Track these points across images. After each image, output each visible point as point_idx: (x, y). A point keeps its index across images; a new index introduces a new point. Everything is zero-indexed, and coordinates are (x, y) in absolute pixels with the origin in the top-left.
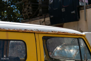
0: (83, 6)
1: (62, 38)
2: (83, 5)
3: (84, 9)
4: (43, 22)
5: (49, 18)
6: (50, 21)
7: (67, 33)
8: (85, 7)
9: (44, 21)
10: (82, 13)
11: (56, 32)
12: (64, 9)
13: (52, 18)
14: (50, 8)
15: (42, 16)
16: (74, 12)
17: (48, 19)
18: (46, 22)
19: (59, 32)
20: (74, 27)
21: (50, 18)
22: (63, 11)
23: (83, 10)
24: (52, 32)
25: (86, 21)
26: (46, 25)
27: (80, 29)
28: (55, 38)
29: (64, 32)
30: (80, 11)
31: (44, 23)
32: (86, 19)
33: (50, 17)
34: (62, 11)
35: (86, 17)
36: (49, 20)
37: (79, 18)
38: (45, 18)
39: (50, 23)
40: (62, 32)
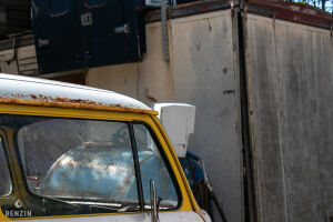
0: (159, 8)
1: (73, 122)
2: (158, 5)
3: (160, 20)
4: (9, 62)
5: (33, 47)
6: (35, 60)
7: (92, 103)
8: (164, 13)
9: (15, 57)
10: (154, 33)
11: (50, 101)
12: (90, 14)
13: (44, 47)
14: (37, 10)
15: (7, 38)
16: (124, 29)
17: (28, 52)
18: (20, 63)
19: (59, 100)
20: (126, 82)
21: (38, 49)
22: (87, 24)
23: (158, 24)
24: (34, 97)
25: (168, 61)
26: (21, 74)
27: (147, 90)
28: (53, 121)
29: (79, 101)
30: (148, 26)
31: (14, 64)
32: (168, 55)
33: (36, 44)
34: (84, 24)
35: (168, 50)
36: (34, 54)
37: (144, 49)
38: (17, 47)
39: (36, 66)
40: (72, 101)
